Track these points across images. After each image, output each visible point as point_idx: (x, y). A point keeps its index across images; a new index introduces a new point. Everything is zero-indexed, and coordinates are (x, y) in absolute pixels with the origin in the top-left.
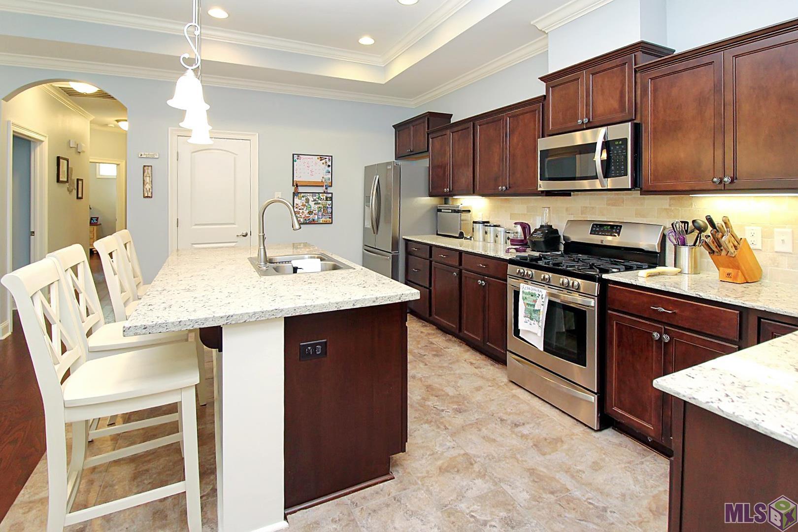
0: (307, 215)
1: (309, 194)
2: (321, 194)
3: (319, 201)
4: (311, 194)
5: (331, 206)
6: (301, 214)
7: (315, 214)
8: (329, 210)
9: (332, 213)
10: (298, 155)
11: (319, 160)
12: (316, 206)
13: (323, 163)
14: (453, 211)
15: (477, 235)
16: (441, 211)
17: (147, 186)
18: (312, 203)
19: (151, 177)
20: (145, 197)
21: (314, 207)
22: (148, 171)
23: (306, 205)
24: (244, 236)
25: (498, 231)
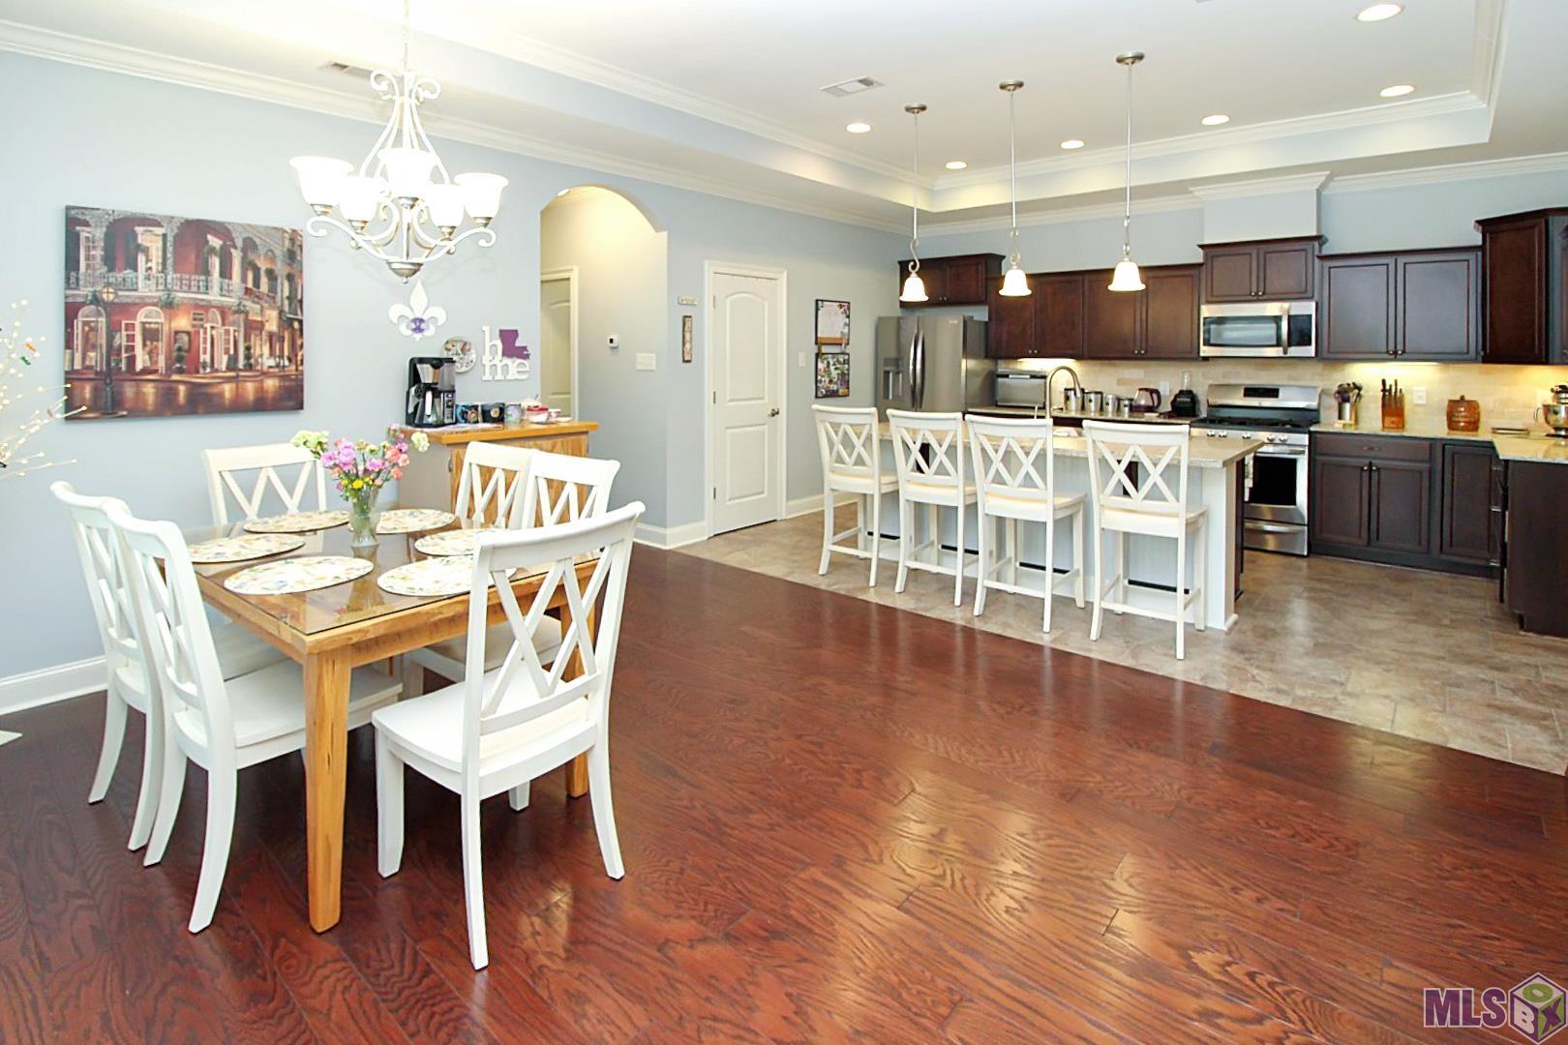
0: (827, 386)
1: (830, 356)
2: (840, 356)
3: (839, 366)
4: (832, 355)
5: (848, 372)
6: (823, 384)
7: (835, 384)
8: (847, 377)
9: (848, 381)
10: (823, 301)
11: (839, 308)
12: (836, 372)
13: (843, 313)
14: (1033, 377)
15: (1073, 403)
16: (1007, 376)
17: (688, 346)
18: (832, 368)
19: (691, 332)
20: (684, 361)
21: (834, 373)
22: (688, 324)
23: (827, 371)
24: (773, 415)
25: (1110, 398)
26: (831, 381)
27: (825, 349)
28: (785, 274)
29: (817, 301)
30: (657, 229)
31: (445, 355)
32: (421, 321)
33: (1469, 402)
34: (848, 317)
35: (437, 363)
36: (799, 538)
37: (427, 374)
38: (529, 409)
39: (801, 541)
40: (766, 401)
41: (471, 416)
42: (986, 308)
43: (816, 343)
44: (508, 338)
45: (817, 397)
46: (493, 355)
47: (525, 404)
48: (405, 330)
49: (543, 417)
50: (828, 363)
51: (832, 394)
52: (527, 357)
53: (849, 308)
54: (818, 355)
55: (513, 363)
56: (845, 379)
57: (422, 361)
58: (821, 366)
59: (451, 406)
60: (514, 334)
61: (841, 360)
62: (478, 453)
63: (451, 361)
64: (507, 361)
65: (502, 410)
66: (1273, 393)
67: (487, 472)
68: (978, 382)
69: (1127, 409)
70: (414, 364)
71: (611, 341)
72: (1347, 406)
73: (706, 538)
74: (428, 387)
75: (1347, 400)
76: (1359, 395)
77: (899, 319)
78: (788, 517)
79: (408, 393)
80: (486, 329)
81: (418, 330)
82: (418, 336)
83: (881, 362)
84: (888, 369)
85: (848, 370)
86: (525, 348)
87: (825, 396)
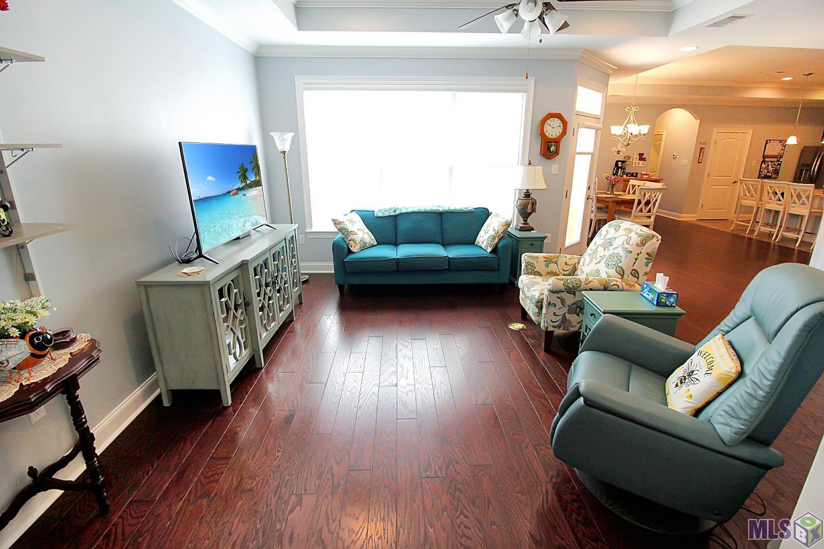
1: (770, 162)
3: (774, 166)
6: (763, 173)
7: (770, 173)
10: (771, 140)
12: (772, 168)
13: (781, 145)
17: (701, 158)
18: (770, 167)
19: (703, 153)
20: (698, 162)
22: (702, 150)
23: (767, 168)
24: (734, 183)
26: (768, 172)
27: (766, 160)
28: (752, 130)
29: (767, 140)
30: (696, 119)
31: (624, 160)
32: (619, 151)
34: (784, 146)
35: (623, 162)
37: (620, 164)
38: (644, 174)
40: (731, 178)
41: (629, 175)
43: (763, 157)
44: (641, 155)
45: (759, 178)
46: (636, 159)
47: (643, 173)
48: (615, 154)
49: (648, 176)
50: (768, 165)
51: (769, 177)
52: (645, 160)
54: (763, 162)
55: (641, 162)
56: (777, 171)
57: (619, 161)
58: (764, 166)
59: (624, 172)
60: (643, 154)
61: (776, 164)
62: (632, 182)
63: (626, 161)
64: (639, 161)
65: (637, 174)
67: (634, 186)
70: (617, 162)
71: (674, 155)
73: (696, 219)
74: (619, 168)
77: (818, 147)
79: (614, 169)
80: (635, 153)
81: (618, 153)
82: (618, 155)
83: (801, 165)
85: (780, 167)
86: (645, 158)
87: (763, 178)
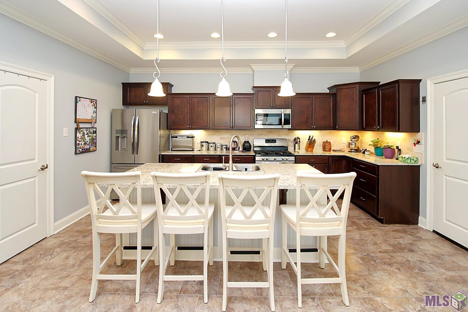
0: (84, 146)
1: (84, 129)
2: (91, 129)
3: (90, 135)
4: (85, 129)
5: (96, 138)
6: (80, 146)
7: (88, 145)
8: (95, 141)
9: (96, 143)
10: (80, 97)
11: (90, 102)
12: (88, 138)
13: (92, 105)
14: (188, 137)
15: (204, 148)
16: (176, 137)
18: (86, 136)
21: (87, 139)
23: (83, 138)
24: (42, 169)
25: (218, 145)
26: (85, 144)
27: (81, 126)
29: (76, 97)
33: (328, 142)
34: (96, 108)
36: (65, 254)
39: (67, 258)
40: (36, 161)
42: (167, 107)
43: (76, 122)
45: (76, 153)
50: (84, 133)
51: (87, 151)
53: (96, 103)
54: (77, 129)
56: (94, 142)
58: (79, 135)
61: (92, 131)
66: (274, 141)
68: (163, 140)
69: (225, 149)
72: (297, 145)
75: (296, 143)
76: (299, 141)
77: (123, 110)
78: (55, 233)
83: (114, 132)
84: (118, 135)
85: (96, 136)
87: (81, 153)
